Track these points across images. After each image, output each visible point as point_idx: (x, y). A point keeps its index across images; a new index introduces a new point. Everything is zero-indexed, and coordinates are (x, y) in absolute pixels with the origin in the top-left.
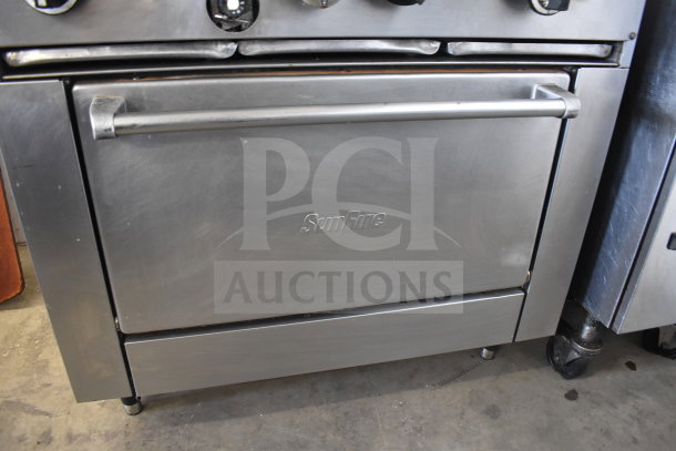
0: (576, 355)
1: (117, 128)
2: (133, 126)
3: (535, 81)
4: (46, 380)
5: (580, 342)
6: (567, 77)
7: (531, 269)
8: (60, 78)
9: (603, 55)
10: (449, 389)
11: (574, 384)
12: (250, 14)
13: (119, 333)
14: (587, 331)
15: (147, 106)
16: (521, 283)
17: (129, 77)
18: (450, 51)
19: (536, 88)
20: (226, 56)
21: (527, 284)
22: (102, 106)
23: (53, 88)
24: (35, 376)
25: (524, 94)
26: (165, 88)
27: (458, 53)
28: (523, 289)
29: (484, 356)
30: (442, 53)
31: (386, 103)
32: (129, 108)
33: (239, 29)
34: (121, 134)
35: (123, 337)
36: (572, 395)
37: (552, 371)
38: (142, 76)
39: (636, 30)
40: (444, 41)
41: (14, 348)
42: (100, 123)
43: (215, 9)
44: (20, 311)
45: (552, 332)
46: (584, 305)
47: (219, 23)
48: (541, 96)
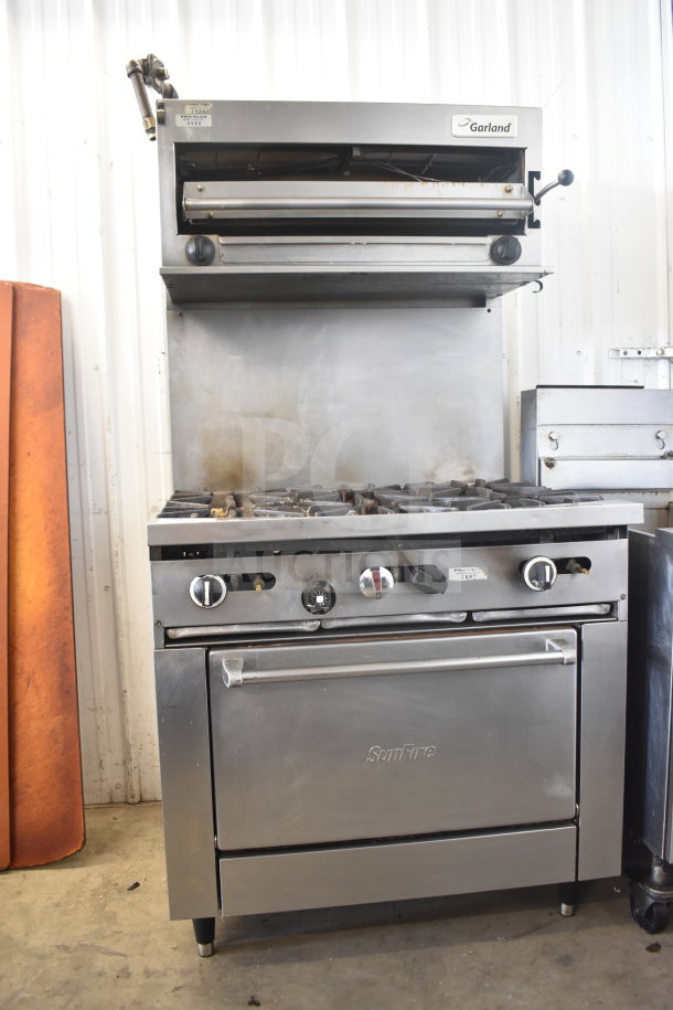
0: (651, 901)
1: (244, 680)
2: (255, 678)
3: (548, 636)
4: (116, 928)
5: (653, 886)
6: (574, 632)
7: (578, 801)
8: (202, 646)
9: (603, 613)
10: (523, 941)
11: (658, 938)
12: (330, 602)
13: (217, 850)
14: (657, 870)
15: (258, 666)
16: (572, 815)
17: (245, 645)
18: (475, 619)
19: (548, 641)
20: (312, 630)
21: (577, 817)
22: (232, 665)
23: (197, 653)
24: (104, 925)
25: (539, 647)
26: (269, 653)
27: (481, 620)
28: (574, 821)
29: (563, 912)
30: (469, 620)
31: (424, 660)
32: (247, 667)
33: (322, 612)
34: (246, 683)
35: (219, 854)
36: (654, 948)
37: (636, 926)
38: (254, 645)
39: (626, 592)
40: (470, 613)
41: (79, 902)
42: (234, 676)
43: (307, 599)
44: (77, 870)
45: (615, 870)
46: (644, 842)
47: (309, 610)
48: (552, 649)
